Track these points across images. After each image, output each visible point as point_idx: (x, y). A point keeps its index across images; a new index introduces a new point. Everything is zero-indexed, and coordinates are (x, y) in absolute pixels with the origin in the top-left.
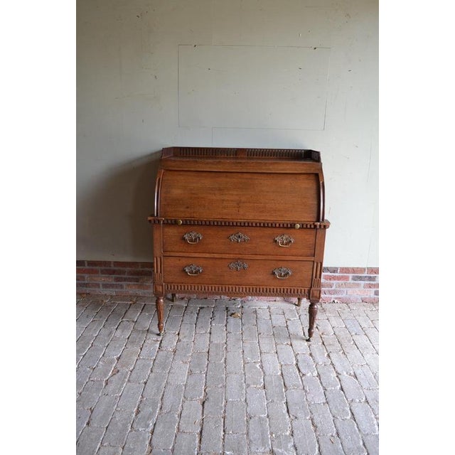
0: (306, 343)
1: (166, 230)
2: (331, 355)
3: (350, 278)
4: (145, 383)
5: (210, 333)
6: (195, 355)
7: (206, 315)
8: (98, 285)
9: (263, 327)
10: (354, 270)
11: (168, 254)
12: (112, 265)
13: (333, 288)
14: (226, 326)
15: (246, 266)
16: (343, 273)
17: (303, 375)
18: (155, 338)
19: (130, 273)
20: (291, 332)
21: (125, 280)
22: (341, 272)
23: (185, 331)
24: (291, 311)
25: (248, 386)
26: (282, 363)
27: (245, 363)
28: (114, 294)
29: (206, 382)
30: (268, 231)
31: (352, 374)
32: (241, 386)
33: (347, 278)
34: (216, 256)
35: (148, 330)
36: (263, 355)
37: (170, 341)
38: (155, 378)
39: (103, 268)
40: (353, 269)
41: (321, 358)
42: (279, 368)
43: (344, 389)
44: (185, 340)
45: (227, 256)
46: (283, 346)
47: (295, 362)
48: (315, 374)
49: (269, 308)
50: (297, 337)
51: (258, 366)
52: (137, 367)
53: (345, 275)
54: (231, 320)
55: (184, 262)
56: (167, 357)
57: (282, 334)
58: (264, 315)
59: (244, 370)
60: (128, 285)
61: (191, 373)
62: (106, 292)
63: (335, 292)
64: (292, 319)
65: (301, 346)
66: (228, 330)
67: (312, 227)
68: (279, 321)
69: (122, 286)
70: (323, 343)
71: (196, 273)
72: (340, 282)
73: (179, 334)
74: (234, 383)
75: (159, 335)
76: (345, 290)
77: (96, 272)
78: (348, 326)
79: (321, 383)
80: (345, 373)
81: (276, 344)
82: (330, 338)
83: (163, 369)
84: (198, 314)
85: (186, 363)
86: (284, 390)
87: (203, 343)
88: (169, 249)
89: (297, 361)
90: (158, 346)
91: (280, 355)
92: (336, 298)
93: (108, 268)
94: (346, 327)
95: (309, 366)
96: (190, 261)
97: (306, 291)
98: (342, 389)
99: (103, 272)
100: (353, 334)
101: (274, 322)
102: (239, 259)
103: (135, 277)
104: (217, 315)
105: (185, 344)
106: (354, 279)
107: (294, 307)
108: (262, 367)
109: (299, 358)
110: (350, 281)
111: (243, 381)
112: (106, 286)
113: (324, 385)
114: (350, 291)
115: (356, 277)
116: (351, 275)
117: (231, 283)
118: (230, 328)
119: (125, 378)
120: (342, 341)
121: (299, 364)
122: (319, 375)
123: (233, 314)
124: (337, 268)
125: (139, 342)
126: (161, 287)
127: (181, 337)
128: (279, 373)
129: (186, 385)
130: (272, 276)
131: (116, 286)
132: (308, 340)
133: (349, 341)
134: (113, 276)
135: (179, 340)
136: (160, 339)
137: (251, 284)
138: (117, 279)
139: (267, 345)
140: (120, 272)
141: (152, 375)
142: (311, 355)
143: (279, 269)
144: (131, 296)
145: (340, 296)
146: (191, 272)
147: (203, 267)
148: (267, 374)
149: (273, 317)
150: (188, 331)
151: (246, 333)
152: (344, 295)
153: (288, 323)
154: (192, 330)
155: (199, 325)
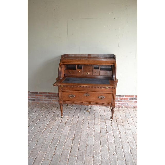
0: (110, 121)
2: (118, 126)
3: (129, 99)
4: (55, 133)
5: (78, 117)
6: (72, 124)
7: (78, 111)
8: (43, 100)
9: (97, 116)
10: (130, 96)
11: (63, 91)
12: (47, 94)
13: (123, 102)
14: (84, 115)
15: (89, 95)
16: (126, 97)
17: (108, 132)
18: (60, 118)
19: (53, 96)
20: (106, 117)
21: (52, 98)
22: (125, 97)
23: (70, 116)
24: (107, 110)
25: (88, 135)
26: (101, 128)
27: (88, 127)
28: (48, 103)
29: (75, 133)
31: (125, 132)
32: (86, 135)
33: (127, 99)
36: (95, 125)
37: (65, 119)
38: (58, 132)
39: (44, 94)
41: (115, 127)
42: (100, 129)
43: (121, 137)
44: (70, 119)
45: (83, 92)
46: (103, 122)
47: (105, 128)
48: (112, 132)
49: (100, 109)
50: (108, 119)
51: (93, 128)
52: (53, 128)
54: (86, 113)
55: (69, 93)
56: (63, 125)
57: (103, 118)
58: (97, 111)
59: (88, 130)
60: (53, 100)
61: (70, 130)
62: (45, 102)
63: (123, 104)
64: (107, 113)
65: (109, 122)
68: (102, 113)
69: (50, 101)
70: (116, 122)
71: (73, 97)
72: (125, 100)
73: (68, 117)
74: (84, 134)
75: (61, 117)
76: (127, 103)
77: (42, 96)
78: (126, 116)
79: (113, 135)
80: (122, 132)
81: (100, 121)
82: (119, 120)
83: (62, 128)
84: (75, 110)
85: (69, 127)
86: (100, 137)
87: (75, 120)
88: (64, 89)
89: (106, 127)
90: (61, 121)
91: (101, 125)
92: (124, 106)
93: (46, 94)
95: (110, 129)
96: (71, 93)
98: (120, 137)
99: (44, 96)
100: (128, 118)
101: (101, 114)
102: (87, 93)
103: (55, 97)
104: (82, 111)
105: (70, 120)
106: (130, 99)
108: (94, 129)
109: (107, 126)
110: (129, 100)
111: (87, 133)
112: (45, 100)
113: (114, 136)
114: (129, 103)
115: (131, 98)
116: (129, 98)
117: (84, 101)
118: (86, 116)
119: (49, 131)
120: (123, 121)
121: (107, 128)
122: (113, 133)
123: (87, 111)
124: (124, 95)
125: (55, 119)
126: (61, 102)
127: (69, 118)
128: (100, 131)
129: (68, 134)
130: (98, 99)
131: (48, 101)
132: (111, 120)
133: (126, 121)
134: (48, 97)
135: (68, 119)
136: (61, 119)
137: (91, 101)
138: (49, 98)
139: (97, 122)
140: (50, 96)
141: (58, 130)
142: (111, 125)
143: (101, 96)
144: (54, 104)
145: (125, 105)
146: (71, 97)
147: (75, 95)
148: (96, 131)
149: (100, 112)
150: (71, 116)
151: (91, 117)
152: (127, 105)
153: (105, 114)
154: (72, 116)
155: (75, 114)
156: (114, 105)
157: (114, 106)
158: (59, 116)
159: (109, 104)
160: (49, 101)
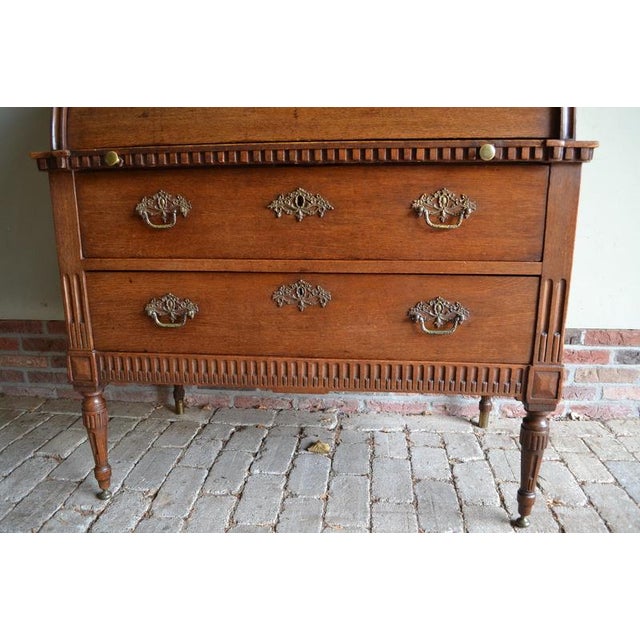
0: (512, 533)
1: (88, 190)
3: (612, 357)
5: (240, 496)
7: (246, 447)
8: (19, 376)
9: (388, 481)
10: (621, 337)
12: (45, 329)
14: (288, 476)
15: (325, 294)
16: (592, 343)
18: (88, 504)
20: (466, 495)
22: (589, 341)
23: (174, 490)
28: (55, 395)
30: (392, 180)
33: (602, 357)
34: (234, 265)
35: (81, 482)
39: (26, 336)
40: (620, 333)
44: (164, 514)
45: (265, 265)
49: (407, 430)
50: (483, 513)
53: (599, 348)
54: (306, 460)
55: (143, 286)
57: (439, 503)
58: (392, 447)
62: (37, 391)
63: (573, 392)
64: (466, 460)
66: (292, 487)
67: (539, 154)
68: (431, 464)
71: (179, 319)
72: (587, 366)
73: (156, 495)
76: (598, 386)
77: (13, 345)
78: (623, 481)
84: (226, 443)
88: (99, 250)
92: (575, 408)
93: (37, 336)
94: (617, 482)
96: (160, 284)
97: (516, 374)
99: (28, 345)
101: (417, 467)
102: (303, 273)
104: (273, 447)
106: (622, 358)
107: (471, 428)
110: (613, 364)
112: (36, 377)
114: (611, 389)
115: (629, 353)
116: (613, 350)
117: (280, 349)
118: (299, 483)
123: (312, 444)
124: (579, 332)
126: (86, 364)
127: (158, 503)
130: (408, 326)
132: (517, 524)
134: (49, 354)
135: (148, 515)
136: (100, 507)
137: (345, 354)
138: (57, 361)
143: (430, 303)
145: (584, 402)
146: (166, 318)
147: (196, 300)
149: (415, 453)
150: (182, 489)
151: (339, 498)
152: (596, 400)
153: (457, 470)
154: (193, 488)
155: (218, 471)
156: (547, 381)
157: (547, 393)
158: (89, 490)
159: (505, 374)
160: (58, 381)
